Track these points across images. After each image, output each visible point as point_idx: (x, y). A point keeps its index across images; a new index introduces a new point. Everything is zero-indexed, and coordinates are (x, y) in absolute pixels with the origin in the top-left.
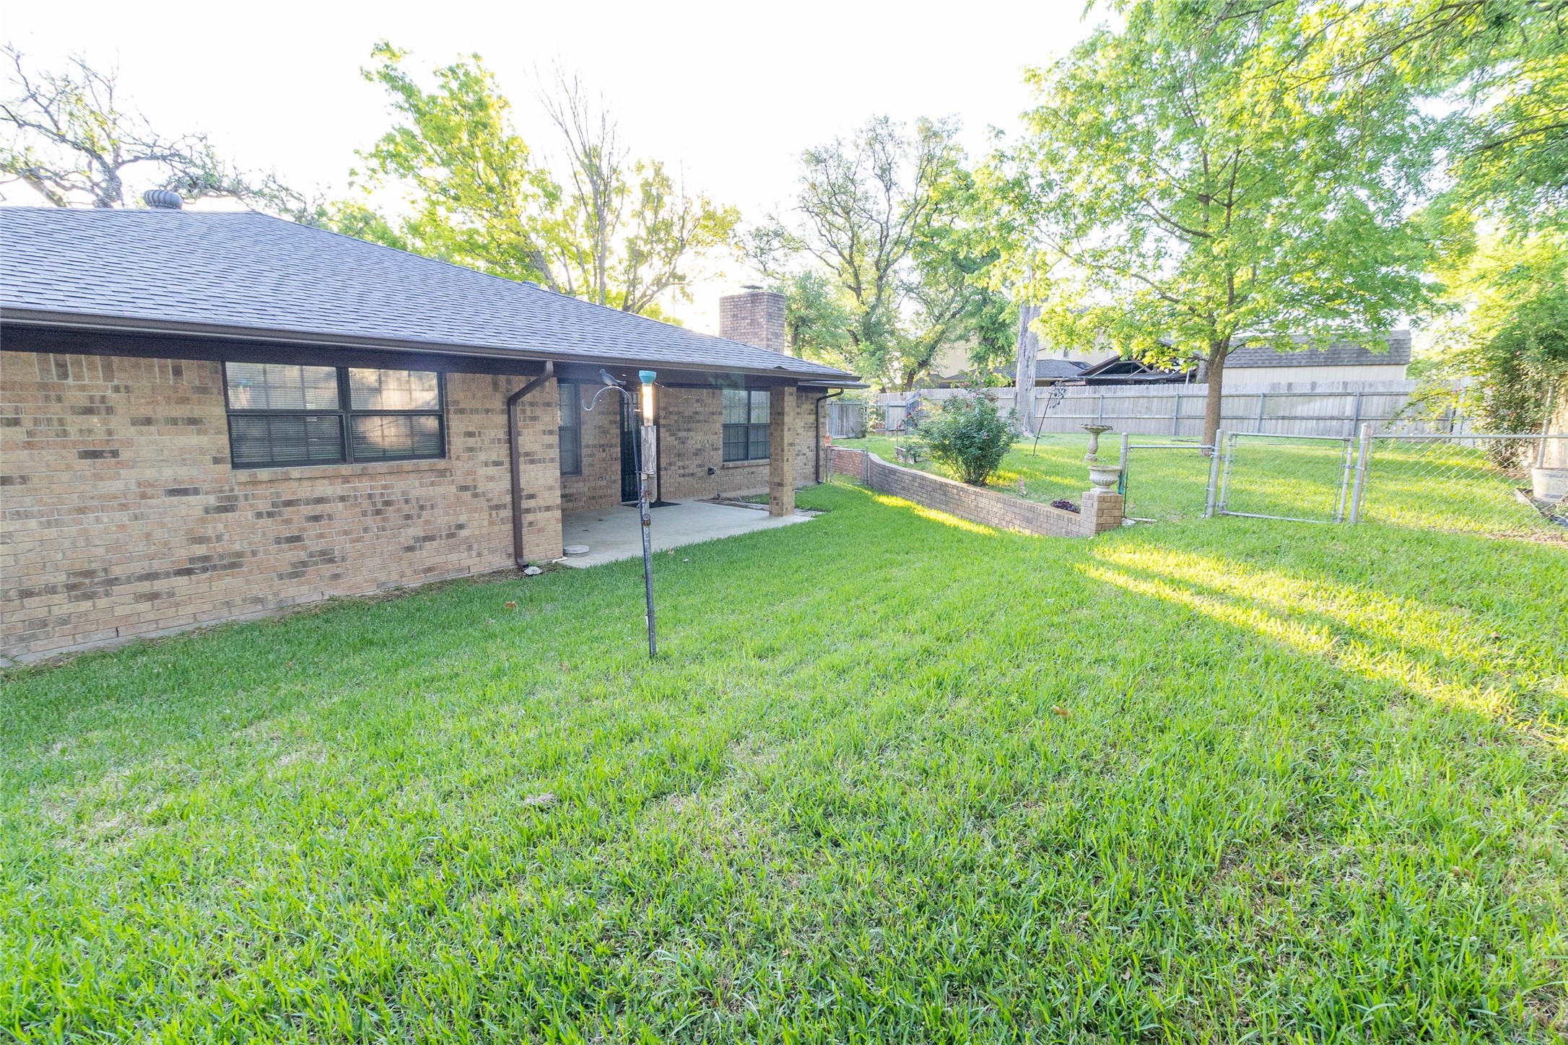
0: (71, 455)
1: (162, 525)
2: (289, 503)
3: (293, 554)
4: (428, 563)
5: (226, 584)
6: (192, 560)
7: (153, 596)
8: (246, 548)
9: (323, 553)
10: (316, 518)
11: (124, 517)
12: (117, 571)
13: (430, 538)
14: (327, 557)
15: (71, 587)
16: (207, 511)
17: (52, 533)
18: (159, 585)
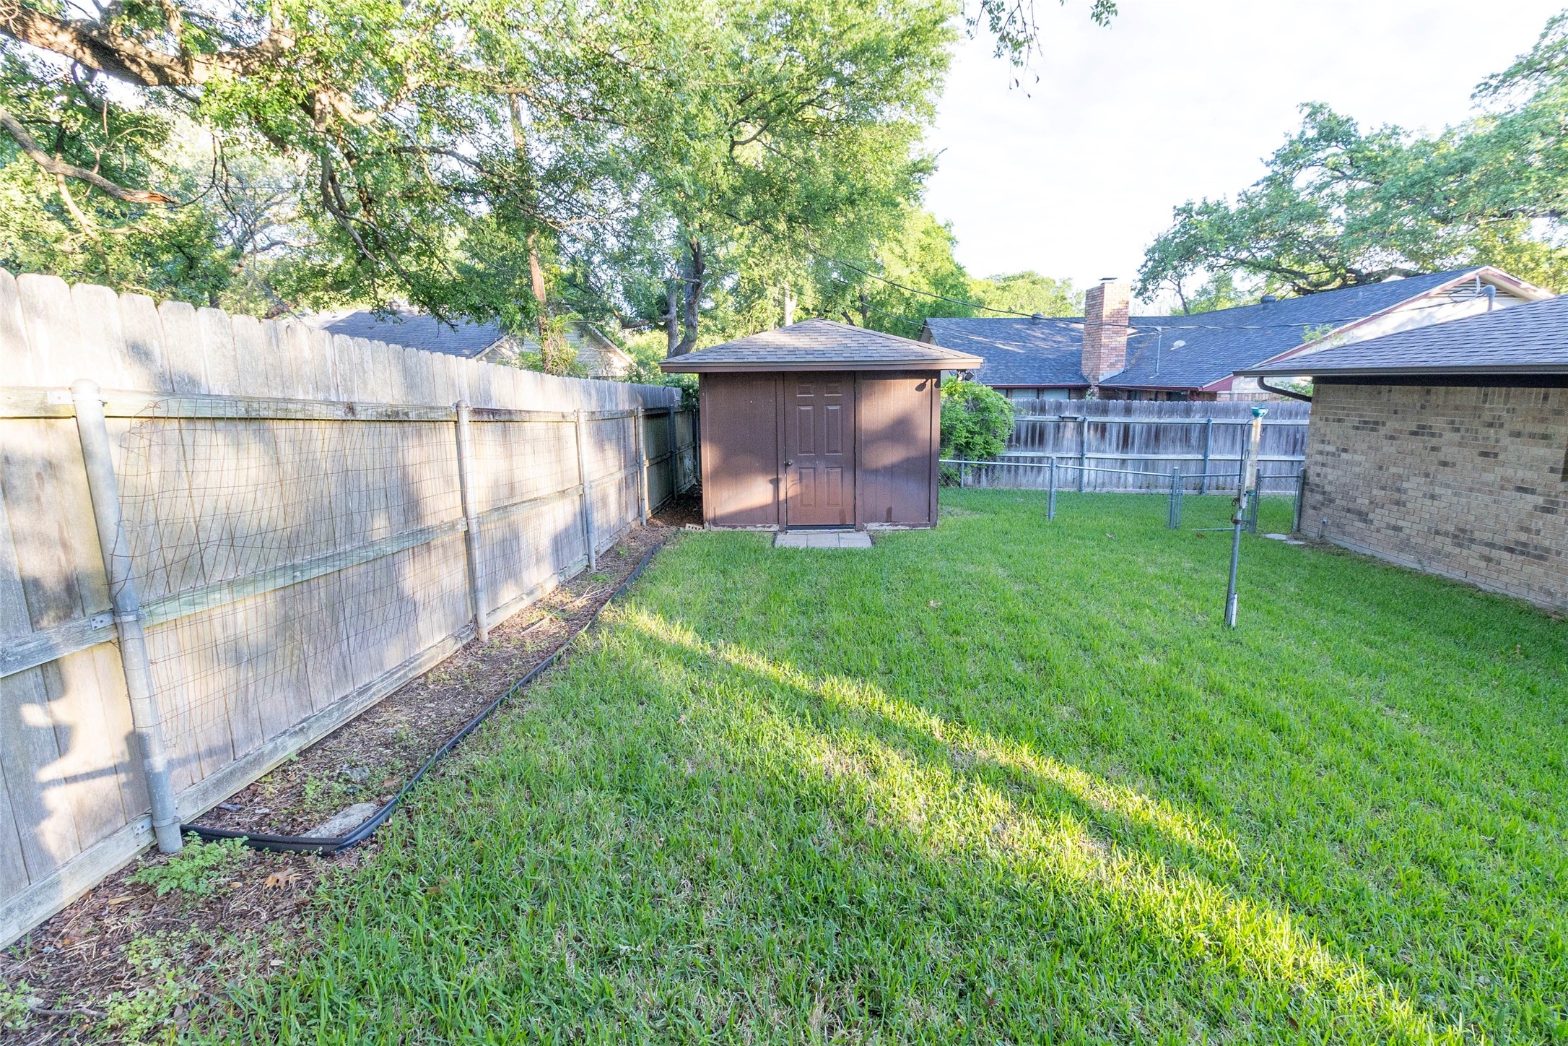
0: (1475, 452)
1: (1507, 511)
5: (1535, 570)
6: (1517, 543)
7: (1489, 560)
8: (1553, 547)
11: (1487, 499)
12: (1477, 535)
15: (1455, 537)
16: (1536, 508)
17: (1455, 500)
18: (1495, 554)
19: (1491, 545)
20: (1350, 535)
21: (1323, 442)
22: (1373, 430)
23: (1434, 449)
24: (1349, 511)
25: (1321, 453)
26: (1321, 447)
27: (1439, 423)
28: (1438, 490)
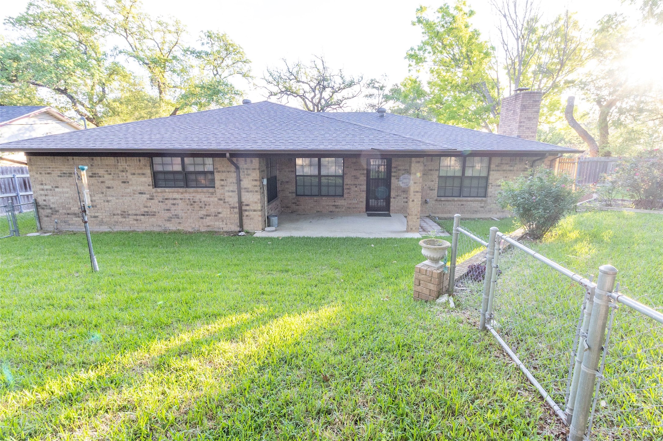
0: (120, 182)
1: (138, 202)
2: (166, 199)
3: (168, 214)
4: (208, 224)
5: (153, 220)
6: (145, 212)
7: (137, 220)
8: (157, 211)
9: (176, 215)
10: (174, 204)
11: (130, 199)
12: (130, 212)
13: (209, 216)
14: (177, 216)
15: (122, 215)
16: (147, 199)
17: (117, 201)
18: (138, 217)
19: (136, 215)
20: (72, 224)
21: (42, 184)
22: (69, 176)
23: (102, 182)
24: (68, 214)
25: (43, 190)
26: (42, 187)
27: (101, 172)
28: (109, 198)
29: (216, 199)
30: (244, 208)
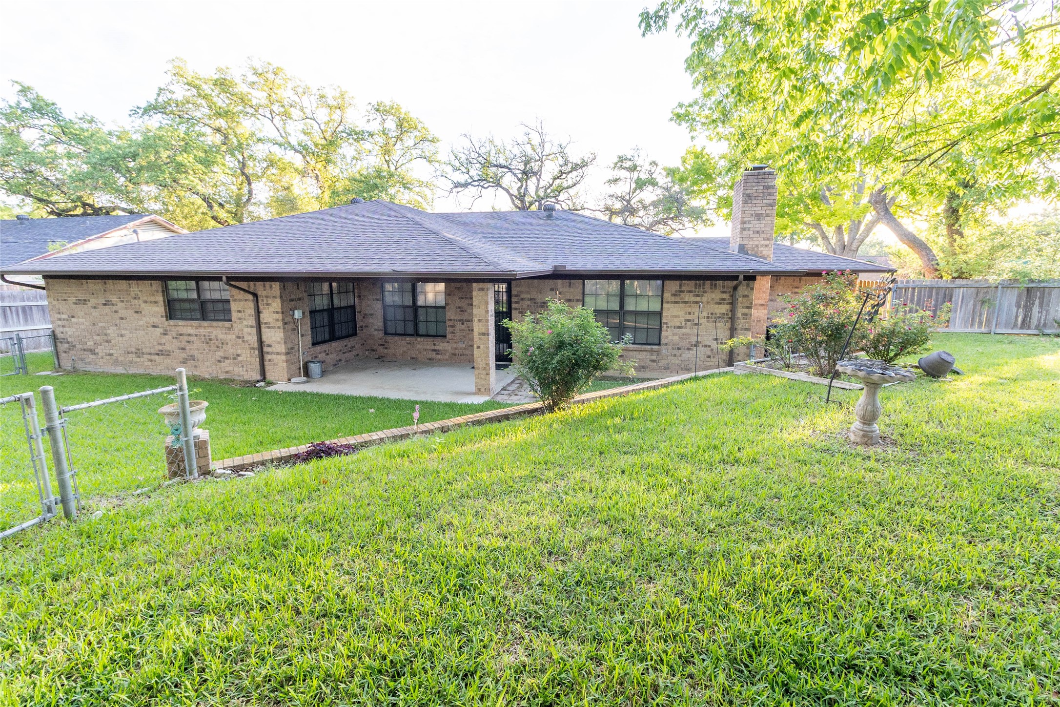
0: (133, 311)
1: (152, 337)
2: (181, 335)
3: (184, 355)
4: (227, 369)
6: (159, 351)
7: (151, 361)
8: (171, 350)
9: (191, 356)
10: (189, 342)
11: (142, 332)
12: (144, 350)
13: (227, 358)
14: (193, 358)
15: (136, 353)
16: (161, 334)
17: (131, 335)
18: (153, 357)
19: (150, 354)
20: (89, 363)
21: (59, 313)
22: (84, 304)
23: (116, 312)
24: (84, 350)
25: (60, 320)
26: (59, 316)
27: (114, 298)
28: (123, 332)
29: (234, 337)
30: (265, 349)
